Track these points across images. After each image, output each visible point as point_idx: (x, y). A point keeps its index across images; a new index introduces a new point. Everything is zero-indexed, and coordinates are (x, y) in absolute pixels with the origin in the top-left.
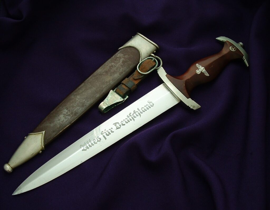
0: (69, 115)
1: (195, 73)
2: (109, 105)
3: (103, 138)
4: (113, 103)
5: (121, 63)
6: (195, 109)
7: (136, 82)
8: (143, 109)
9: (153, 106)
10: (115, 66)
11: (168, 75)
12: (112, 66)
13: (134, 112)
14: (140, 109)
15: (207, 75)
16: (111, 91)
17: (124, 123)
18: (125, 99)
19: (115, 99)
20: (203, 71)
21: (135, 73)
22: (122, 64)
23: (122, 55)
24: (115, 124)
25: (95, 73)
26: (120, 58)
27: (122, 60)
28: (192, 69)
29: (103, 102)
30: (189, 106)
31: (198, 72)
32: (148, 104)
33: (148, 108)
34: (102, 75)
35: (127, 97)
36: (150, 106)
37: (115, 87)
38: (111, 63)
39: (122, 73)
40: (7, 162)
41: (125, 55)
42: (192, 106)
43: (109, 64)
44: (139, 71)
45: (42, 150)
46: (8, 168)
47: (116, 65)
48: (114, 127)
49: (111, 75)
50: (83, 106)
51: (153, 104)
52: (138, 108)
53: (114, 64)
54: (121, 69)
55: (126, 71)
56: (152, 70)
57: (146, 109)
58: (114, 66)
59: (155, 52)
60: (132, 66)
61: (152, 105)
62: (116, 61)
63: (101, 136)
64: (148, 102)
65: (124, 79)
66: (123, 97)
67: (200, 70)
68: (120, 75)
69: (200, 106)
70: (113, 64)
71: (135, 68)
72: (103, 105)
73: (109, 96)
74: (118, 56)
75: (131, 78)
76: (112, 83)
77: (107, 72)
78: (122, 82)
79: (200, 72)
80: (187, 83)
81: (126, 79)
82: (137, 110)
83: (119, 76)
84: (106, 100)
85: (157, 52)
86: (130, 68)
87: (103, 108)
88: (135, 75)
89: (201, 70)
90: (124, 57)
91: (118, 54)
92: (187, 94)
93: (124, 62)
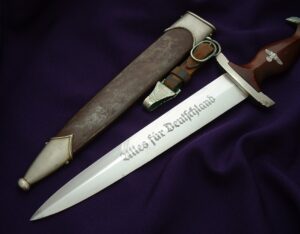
0: (105, 114)
1: (265, 61)
2: (157, 101)
3: (150, 144)
4: (162, 98)
5: (169, 47)
6: (268, 106)
7: (190, 72)
8: (201, 106)
9: (214, 102)
11: (231, 63)
12: (158, 51)
13: (191, 110)
14: (198, 106)
15: (280, 63)
16: (159, 83)
17: (178, 124)
18: (177, 93)
19: (164, 93)
21: (189, 60)
22: (171, 49)
23: (170, 38)
24: (166, 125)
25: (136, 61)
26: (168, 41)
27: (170, 44)
28: (260, 55)
30: (260, 102)
31: (269, 59)
32: (208, 99)
34: (145, 63)
35: (180, 90)
36: (211, 102)
37: (164, 77)
38: (157, 48)
39: (171, 59)
40: (22, 175)
41: (173, 38)
42: (264, 101)
43: (153, 48)
44: (194, 58)
45: (70, 160)
46: (24, 183)
48: (165, 130)
49: (157, 63)
50: (122, 102)
51: (214, 100)
52: (195, 105)
54: (170, 55)
55: (176, 57)
56: (210, 56)
59: (211, 34)
60: (183, 52)
62: (163, 45)
63: (148, 141)
64: (208, 97)
65: (174, 68)
66: (175, 91)
67: (271, 57)
68: (170, 63)
69: (274, 103)
70: (159, 49)
71: (187, 55)
72: (150, 101)
73: (157, 89)
74: (165, 39)
75: (183, 67)
76: (159, 72)
77: (152, 59)
78: (174, 71)
79: (272, 59)
80: (256, 72)
81: (177, 68)
82: (194, 108)
83: (168, 64)
84: (152, 94)
85: (214, 35)
86: (181, 54)
87: (149, 105)
88: (189, 63)
89: (273, 57)
90: (172, 40)
91: (165, 37)
93: (172, 46)
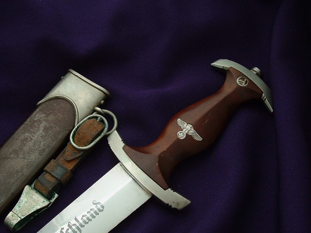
1: (175, 139)
2: (23, 218)
4: (30, 213)
5: (41, 131)
6: (180, 207)
7: (70, 167)
8: (85, 218)
9: (102, 211)
10: (32, 139)
11: (127, 147)
12: (26, 139)
14: (79, 218)
15: (198, 138)
16: (27, 187)
18: (53, 200)
19: (34, 204)
20: (190, 132)
21: (68, 148)
22: (44, 134)
23: (43, 115)
26: (39, 121)
27: (43, 124)
28: (170, 129)
29: (11, 212)
30: (168, 204)
31: (181, 135)
32: (94, 207)
33: (95, 215)
34: (8, 159)
35: (56, 196)
36: (98, 212)
38: (24, 133)
39: (44, 150)
41: (47, 116)
42: (174, 202)
43: (21, 134)
44: (74, 145)
47: (32, 137)
49: (24, 158)
51: (103, 207)
52: (76, 218)
53: (29, 135)
54: (42, 143)
55: (51, 146)
56: (98, 139)
57: (91, 218)
58: (29, 139)
59: (102, 102)
60: (61, 136)
61: (101, 209)
62: (32, 129)
64: (94, 204)
65: (48, 162)
66: (49, 198)
67: (185, 131)
68: (41, 155)
69: (189, 202)
70: (27, 134)
71: (67, 139)
73: (23, 198)
74: (36, 119)
75: (61, 159)
76: (28, 172)
77: (16, 152)
78: (46, 168)
79: (185, 135)
80: (161, 159)
81: (53, 162)
82: (75, 222)
83: (39, 158)
84: (16, 207)
86: (58, 139)
87: (12, 225)
88: (68, 153)
89: (187, 131)
90: (46, 118)
91: (37, 115)
92: (163, 181)
93: (46, 129)
